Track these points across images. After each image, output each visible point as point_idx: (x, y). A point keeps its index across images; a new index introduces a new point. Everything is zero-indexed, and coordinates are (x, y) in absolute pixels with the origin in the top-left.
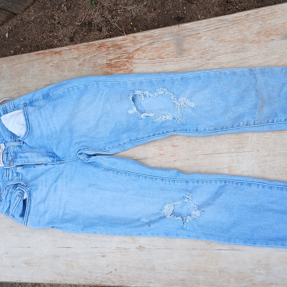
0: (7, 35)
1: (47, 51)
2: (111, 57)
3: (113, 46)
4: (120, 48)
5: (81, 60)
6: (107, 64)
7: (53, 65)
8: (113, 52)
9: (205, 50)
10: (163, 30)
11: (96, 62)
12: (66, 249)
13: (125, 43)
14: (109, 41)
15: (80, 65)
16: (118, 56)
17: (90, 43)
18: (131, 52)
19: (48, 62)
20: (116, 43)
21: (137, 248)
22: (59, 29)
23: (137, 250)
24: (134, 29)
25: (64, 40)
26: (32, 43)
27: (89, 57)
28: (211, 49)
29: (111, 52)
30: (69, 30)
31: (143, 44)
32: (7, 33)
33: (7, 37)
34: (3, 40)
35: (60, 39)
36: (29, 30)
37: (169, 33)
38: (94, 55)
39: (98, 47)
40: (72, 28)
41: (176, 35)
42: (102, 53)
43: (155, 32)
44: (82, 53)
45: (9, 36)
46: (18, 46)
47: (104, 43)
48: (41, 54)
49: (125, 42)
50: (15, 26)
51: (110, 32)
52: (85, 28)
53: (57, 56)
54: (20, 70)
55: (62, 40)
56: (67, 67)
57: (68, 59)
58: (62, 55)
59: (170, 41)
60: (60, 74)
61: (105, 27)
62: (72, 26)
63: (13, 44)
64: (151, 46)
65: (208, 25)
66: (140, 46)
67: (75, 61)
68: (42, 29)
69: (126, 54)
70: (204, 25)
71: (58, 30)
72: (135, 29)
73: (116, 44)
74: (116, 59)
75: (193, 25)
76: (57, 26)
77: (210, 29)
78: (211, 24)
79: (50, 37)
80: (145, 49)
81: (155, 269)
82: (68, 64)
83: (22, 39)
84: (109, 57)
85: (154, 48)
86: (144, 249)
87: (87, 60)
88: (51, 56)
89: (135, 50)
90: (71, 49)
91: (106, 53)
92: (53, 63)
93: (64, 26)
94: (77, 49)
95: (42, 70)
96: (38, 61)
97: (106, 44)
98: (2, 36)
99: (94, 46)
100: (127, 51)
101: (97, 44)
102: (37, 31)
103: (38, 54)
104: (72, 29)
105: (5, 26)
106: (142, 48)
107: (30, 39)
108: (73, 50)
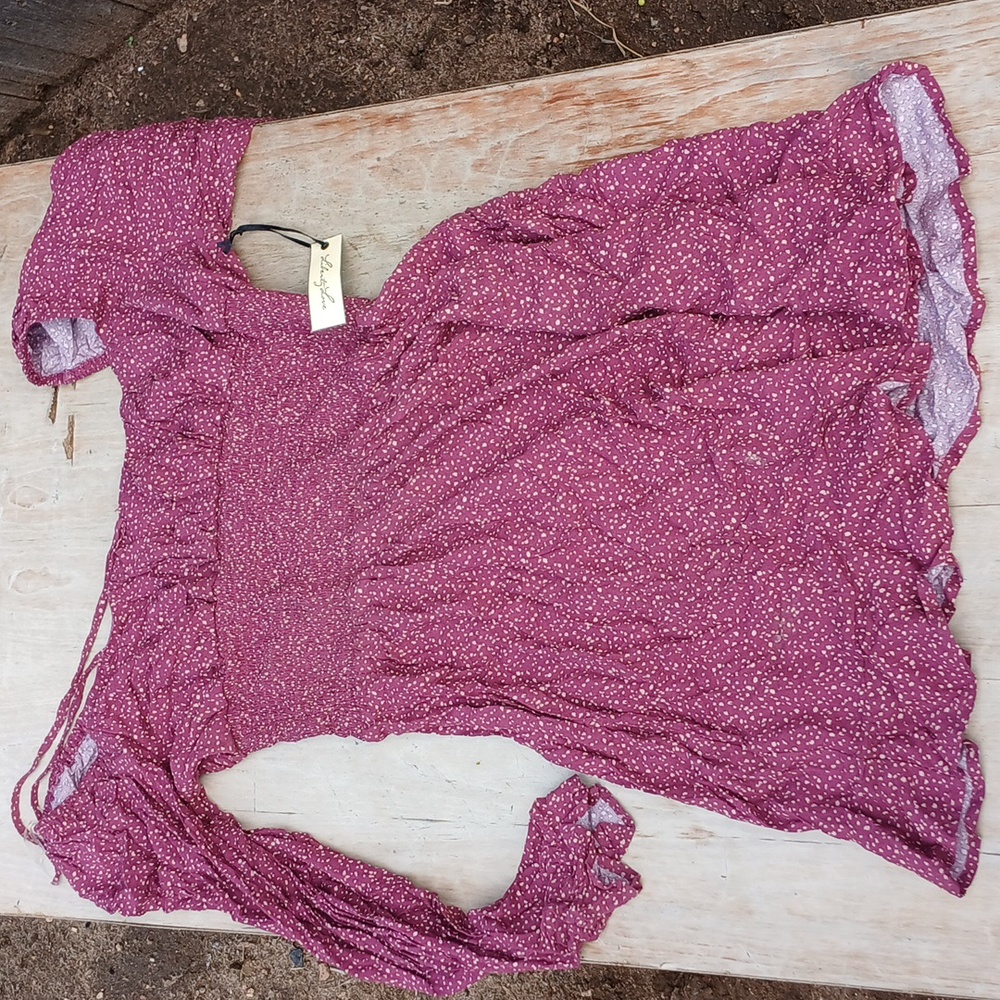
0: (183, 43)
1: (356, 113)
2: (596, 137)
3: (607, 97)
4: (632, 105)
5: (484, 148)
6: (580, 162)
7: (378, 167)
8: (607, 120)
9: (965, 116)
10: (800, 38)
11: (539, 155)
12: (421, 824)
13: (653, 88)
14: (590, 79)
15: (481, 165)
16: (624, 135)
17: (519, 85)
18: (673, 118)
19: (362, 156)
20: (616, 86)
21: (686, 835)
22: (372, 21)
23: (685, 840)
24: (650, 22)
25: (390, 63)
26: (272, 73)
27: (513, 136)
28: (987, 112)
29: (597, 118)
30: (409, 26)
31: (721, 91)
32: (184, 36)
33: (183, 50)
34: (168, 62)
35: (376, 56)
36: (262, 26)
37: (824, 51)
38: (533, 129)
39: (550, 102)
40: (420, 17)
41: (851, 57)
42: (562, 123)
43: (771, 44)
44: (488, 120)
45: (189, 46)
46: (221, 85)
47: (571, 85)
48: (334, 123)
49: (651, 82)
50: (212, 10)
51: (562, 35)
52: (469, 17)
53: (395, 133)
54: (255, 182)
55: (380, 62)
56: (428, 175)
57: (434, 145)
58: (413, 129)
59: (826, 80)
60: (403, 200)
61: (540, 15)
62: (420, 11)
63: (204, 75)
64: (750, 99)
65: (978, 21)
66: (707, 100)
67: (459, 150)
68: (309, 22)
69: (656, 127)
70: (962, 22)
71: (368, 26)
72: (654, 23)
73: (616, 90)
74: (617, 144)
75: (919, 21)
76: (363, 12)
77: (984, 36)
78: (989, 19)
79: (339, 51)
80: (729, 111)
81: (750, 913)
82: (434, 163)
83: (236, 59)
84: (589, 138)
85: (764, 105)
86: (711, 839)
87: (507, 150)
88: (372, 132)
89: (688, 112)
90: (448, 106)
91: (578, 123)
92: (379, 159)
93: (391, 11)
94: (470, 106)
95: (336, 183)
96: (323, 151)
97: (579, 88)
98: (165, 48)
99: (533, 98)
100: (656, 115)
101: (544, 89)
102: (291, 29)
103: (324, 124)
104: (420, 22)
105: (175, 10)
106: (719, 106)
107: (264, 59)
108: (452, 112)
